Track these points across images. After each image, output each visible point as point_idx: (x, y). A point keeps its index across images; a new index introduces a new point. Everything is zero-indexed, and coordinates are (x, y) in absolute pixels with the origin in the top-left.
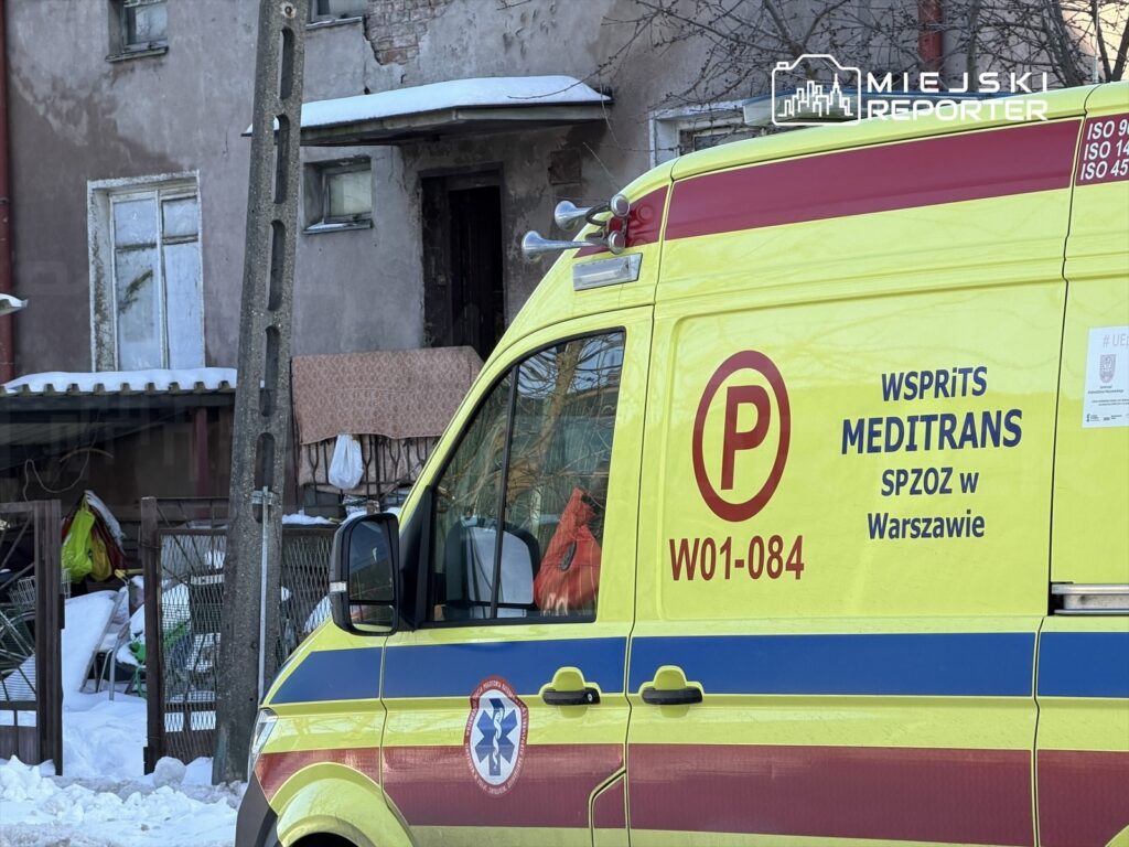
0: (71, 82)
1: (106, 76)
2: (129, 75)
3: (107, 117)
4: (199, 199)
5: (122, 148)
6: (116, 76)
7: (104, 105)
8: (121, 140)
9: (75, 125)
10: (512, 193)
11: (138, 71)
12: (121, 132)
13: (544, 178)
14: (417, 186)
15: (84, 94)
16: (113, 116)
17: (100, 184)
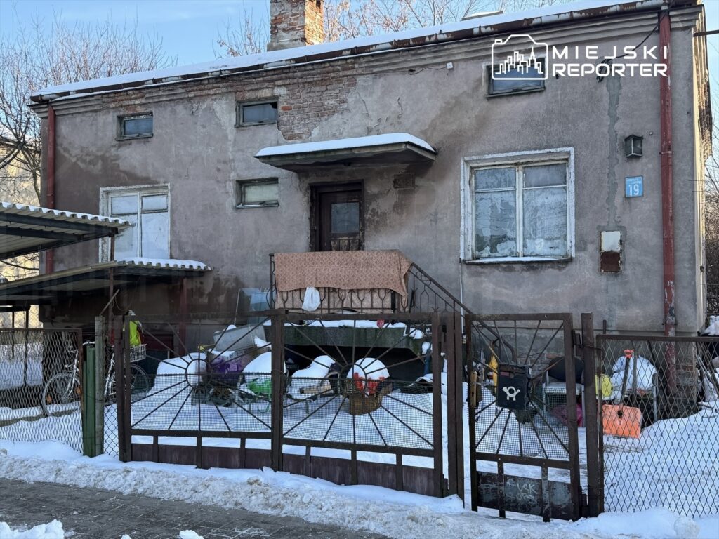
0: (93, 149)
1: (114, 146)
2: (128, 146)
3: (114, 162)
4: (169, 195)
5: (123, 175)
6: (120, 146)
7: (112, 158)
8: (121, 171)
9: (94, 165)
10: (369, 191)
11: (133, 145)
12: (121, 168)
13: (391, 185)
14: (308, 189)
15: (100, 154)
16: (117, 162)
17: (108, 189)
